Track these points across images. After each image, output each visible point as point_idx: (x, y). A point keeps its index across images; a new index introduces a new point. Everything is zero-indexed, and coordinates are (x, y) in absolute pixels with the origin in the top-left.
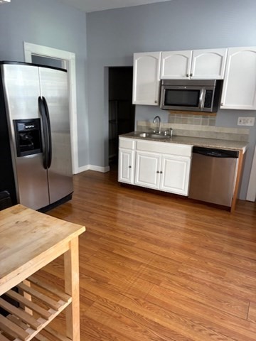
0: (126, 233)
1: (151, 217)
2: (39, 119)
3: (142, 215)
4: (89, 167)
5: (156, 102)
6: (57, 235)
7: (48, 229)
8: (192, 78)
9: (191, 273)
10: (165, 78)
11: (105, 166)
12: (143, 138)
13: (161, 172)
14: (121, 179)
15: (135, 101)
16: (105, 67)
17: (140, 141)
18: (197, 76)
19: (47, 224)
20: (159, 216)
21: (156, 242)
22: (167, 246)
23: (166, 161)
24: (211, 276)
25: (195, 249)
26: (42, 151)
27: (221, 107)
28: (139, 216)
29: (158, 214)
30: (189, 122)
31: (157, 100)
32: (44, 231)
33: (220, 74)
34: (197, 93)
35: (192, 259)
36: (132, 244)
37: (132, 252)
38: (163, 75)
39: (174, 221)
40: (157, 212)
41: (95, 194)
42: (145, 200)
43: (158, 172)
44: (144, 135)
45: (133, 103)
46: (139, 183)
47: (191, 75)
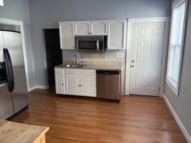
0: (65, 124)
1: (78, 112)
2: (5, 62)
3: (73, 112)
4: (36, 87)
5: (74, 48)
6: (32, 136)
7: (25, 133)
8: (91, 35)
9: (106, 140)
10: (78, 35)
11: (46, 85)
12: (68, 68)
13: (81, 86)
14: (58, 92)
15: (62, 47)
16: (42, 29)
17: (67, 69)
18: (94, 34)
19: (24, 129)
20: (83, 111)
21: (84, 126)
22: (90, 127)
23: (83, 79)
24: (116, 140)
25: (105, 126)
26: (7, 82)
27: (108, 49)
28: (71, 113)
29: (82, 110)
30: (92, 57)
31: (74, 46)
32: (23, 135)
33: (105, 33)
34: (95, 42)
35: (104, 132)
36: (70, 130)
37: (71, 135)
38: (76, 33)
39: (92, 112)
40: (81, 108)
41: (42, 103)
42: (73, 102)
43: (79, 86)
44: (68, 66)
45: (61, 49)
46: (68, 93)
47: (91, 33)
